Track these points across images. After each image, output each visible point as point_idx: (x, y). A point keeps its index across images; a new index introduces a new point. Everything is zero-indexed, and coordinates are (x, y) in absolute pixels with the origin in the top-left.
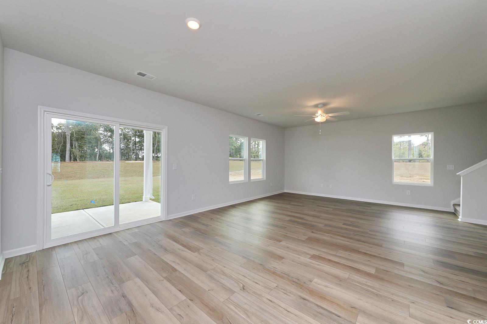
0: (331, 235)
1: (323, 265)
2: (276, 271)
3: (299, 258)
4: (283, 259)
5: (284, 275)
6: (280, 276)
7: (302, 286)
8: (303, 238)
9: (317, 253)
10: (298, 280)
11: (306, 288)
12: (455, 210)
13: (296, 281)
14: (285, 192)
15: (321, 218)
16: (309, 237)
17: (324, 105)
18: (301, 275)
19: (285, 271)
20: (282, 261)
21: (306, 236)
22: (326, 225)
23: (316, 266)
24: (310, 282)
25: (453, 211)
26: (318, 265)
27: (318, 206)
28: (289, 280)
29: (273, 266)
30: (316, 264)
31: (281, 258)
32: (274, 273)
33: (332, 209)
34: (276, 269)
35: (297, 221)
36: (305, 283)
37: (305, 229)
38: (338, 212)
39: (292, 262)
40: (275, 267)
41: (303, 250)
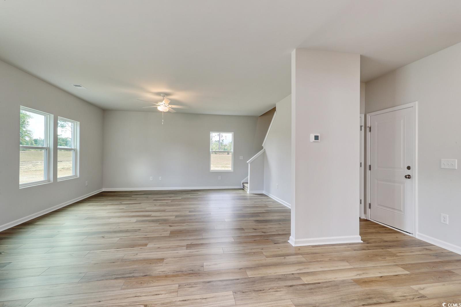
0: (188, 224)
1: (200, 250)
2: (166, 273)
3: (178, 253)
4: (165, 260)
5: (177, 273)
6: (175, 276)
7: (199, 273)
8: (167, 234)
9: (189, 242)
10: (192, 270)
11: (204, 274)
12: (244, 186)
13: (191, 272)
14: (103, 190)
15: (166, 211)
16: (171, 232)
17: (166, 94)
18: (191, 266)
19: (175, 269)
20: (164, 262)
21: (167, 231)
22: (176, 216)
23: (196, 253)
24: (203, 267)
25: (242, 188)
26: (197, 251)
27: (154, 200)
28: (185, 275)
29: (159, 271)
30: (196, 252)
31: (162, 260)
32: (166, 276)
33: (170, 201)
34: (165, 272)
35: (148, 220)
36: (199, 270)
37: (159, 225)
38: (177, 203)
39: (174, 259)
40: (162, 271)
41: (175, 244)
